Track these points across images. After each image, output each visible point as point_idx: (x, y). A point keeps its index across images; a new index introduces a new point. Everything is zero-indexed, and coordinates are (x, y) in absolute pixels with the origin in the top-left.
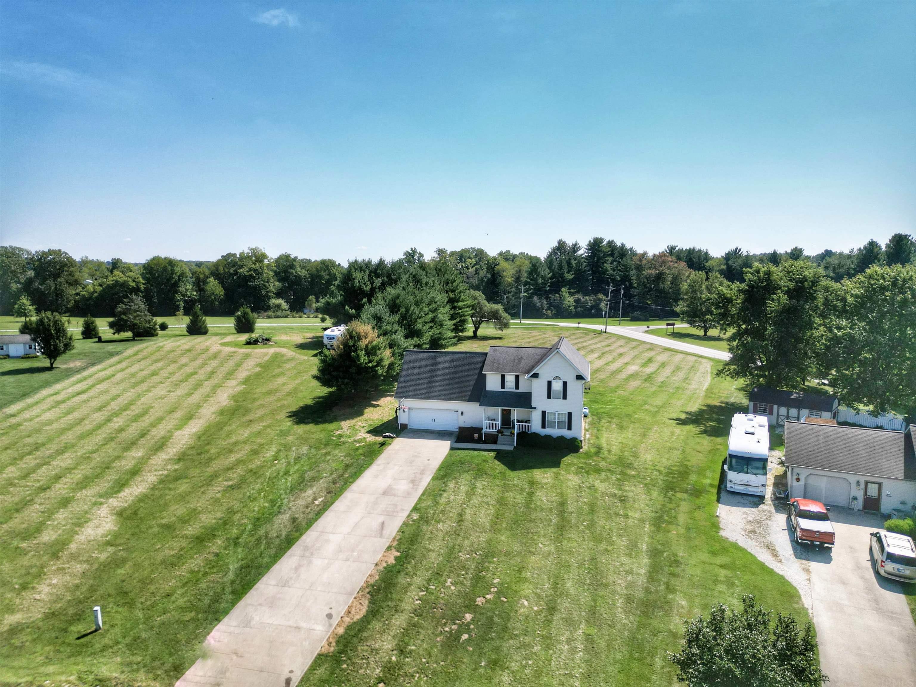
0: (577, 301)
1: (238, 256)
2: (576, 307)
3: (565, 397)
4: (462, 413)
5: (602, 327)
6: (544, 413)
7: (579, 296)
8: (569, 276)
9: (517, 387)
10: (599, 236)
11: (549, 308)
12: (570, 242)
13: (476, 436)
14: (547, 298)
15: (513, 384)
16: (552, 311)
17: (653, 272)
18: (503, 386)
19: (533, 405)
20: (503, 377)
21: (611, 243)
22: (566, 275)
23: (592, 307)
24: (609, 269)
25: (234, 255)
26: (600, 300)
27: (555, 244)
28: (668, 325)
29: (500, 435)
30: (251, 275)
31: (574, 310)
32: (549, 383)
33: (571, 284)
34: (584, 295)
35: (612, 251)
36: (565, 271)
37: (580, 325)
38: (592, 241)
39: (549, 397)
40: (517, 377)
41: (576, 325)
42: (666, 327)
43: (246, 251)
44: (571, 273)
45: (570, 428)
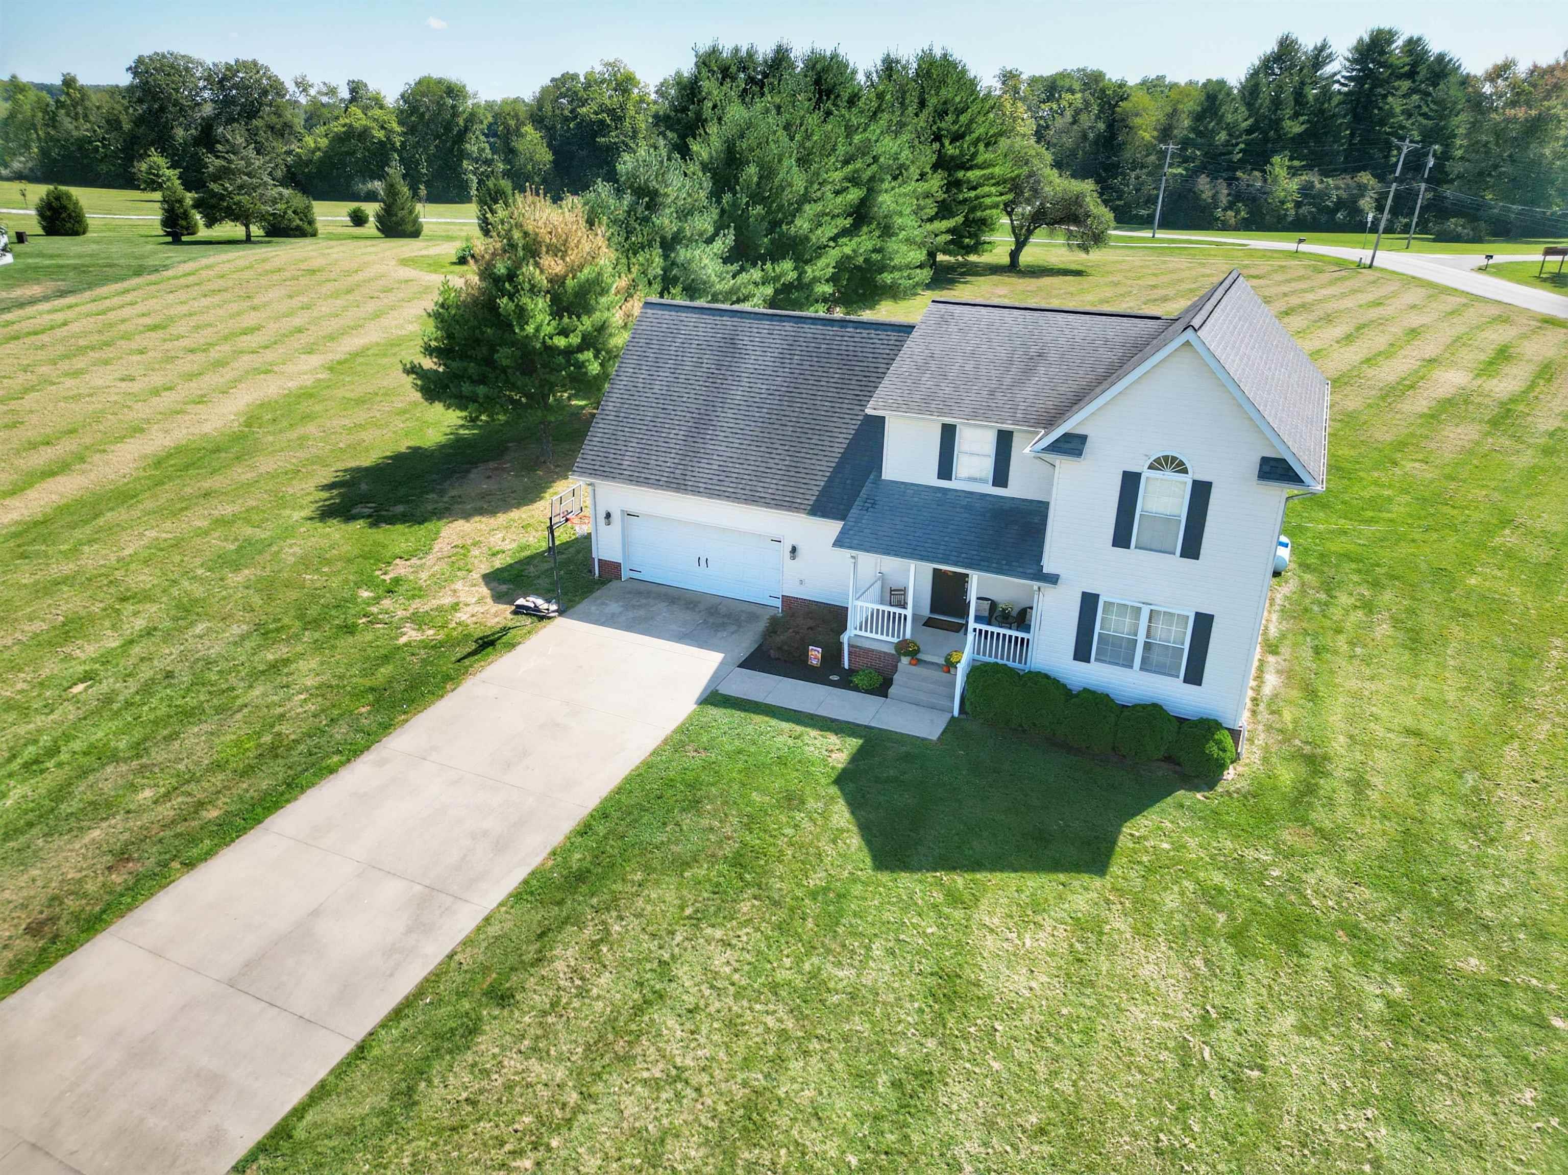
0: (1306, 190)
1: (582, 80)
2: (1298, 205)
3: (1192, 549)
4: (794, 550)
5: (1365, 255)
6: (1089, 602)
7: (1313, 178)
8: (1295, 128)
9: (1001, 477)
10: (1385, 25)
11: (1230, 206)
12: (1308, 43)
13: (815, 654)
14: (1231, 180)
15: (986, 466)
16: (1238, 212)
17: (1520, 113)
18: (945, 469)
19: (1049, 565)
20: (948, 433)
21: (1414, 46)
22: (1287, 124)
23: (1340, 204)
24: (1398, 110)
25: (574, 77)
26: (1362, 188)
27: (1270, 46)
28: (1548, 252)
29: (905, 660)
30: (602, 122)
31: (1293, 212)
32: (1130, 482)
33: (1296, 145)
34: (1325, 174)
35: (1414, 65)
36: (1289, 112)
37: (1303, 247)
38: (1367, 39)
39: (1122, 538)
40: (1004, 441)
41: (1292, 246)
42: (1539, 258)
43: (599, 68)
44: (1302, 119)
45: (1194, 675)
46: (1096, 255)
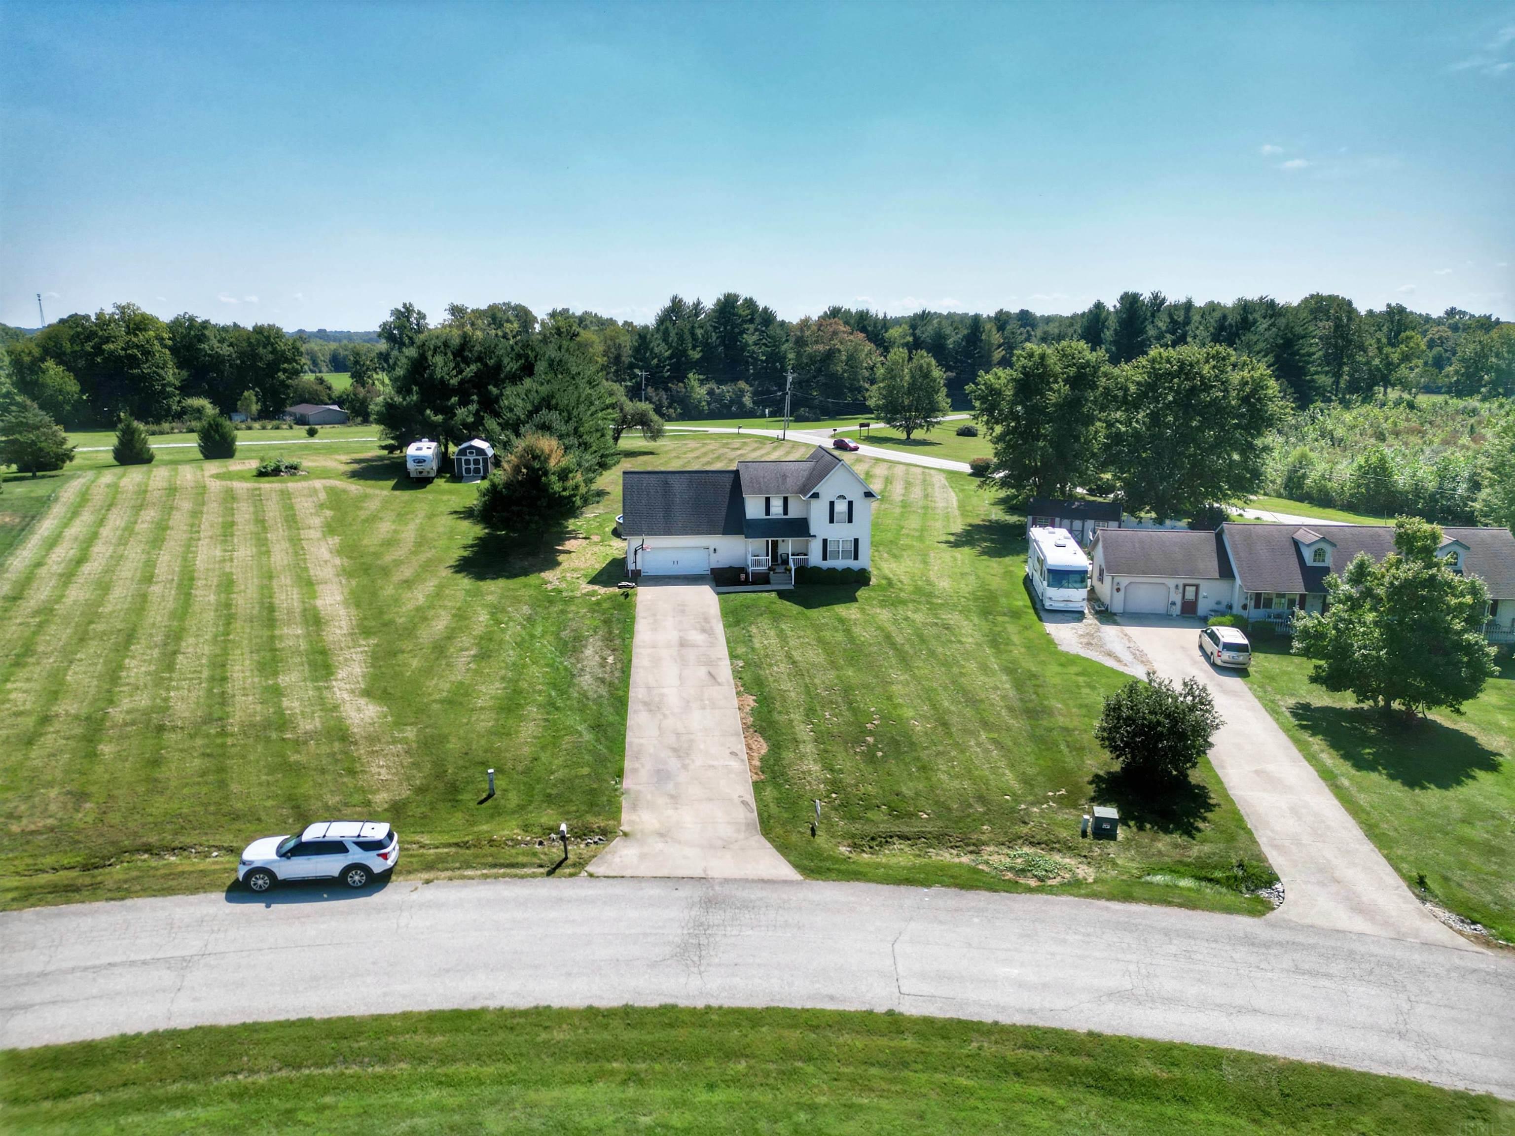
0: (711, 393)
1: (93, 318)
2: (709, 404)
3: (850, 520)
4: (714, 550)
5: (779, 433)
6: (825, 541)
7: (712, 385)
8: (696, 355)
9: (786, 512)
10: (732, 291)
11: (670, 406)
12: (689, 300)
13: (743, 576)
14: (667, 389)
15: (780, 510)
16: (675, 409)
17: (821, 348)
18: (768, 512)
19: (812, 533)
20: (768, 500)
21: (750, 303)
22: (691, 352)
23: (732, 402)
24: (750, 342)
25: (87, 318)
26: (742, 391)
27: (668, 303)
28: (862, 425)
29: (772, 573)
31: (706, 408)
32: (832, 504)
33: (696, 365)
34: (720, 382)
35: (752, 314)
36: (690, 345)
37: (742, 431)
38: (722, 298)
39: (832, 521)
40: (786, 500)
42: (858, 428)
43: (109, 310)
44: (698, 349)
45: (856, 557)
46: (660, 443)
